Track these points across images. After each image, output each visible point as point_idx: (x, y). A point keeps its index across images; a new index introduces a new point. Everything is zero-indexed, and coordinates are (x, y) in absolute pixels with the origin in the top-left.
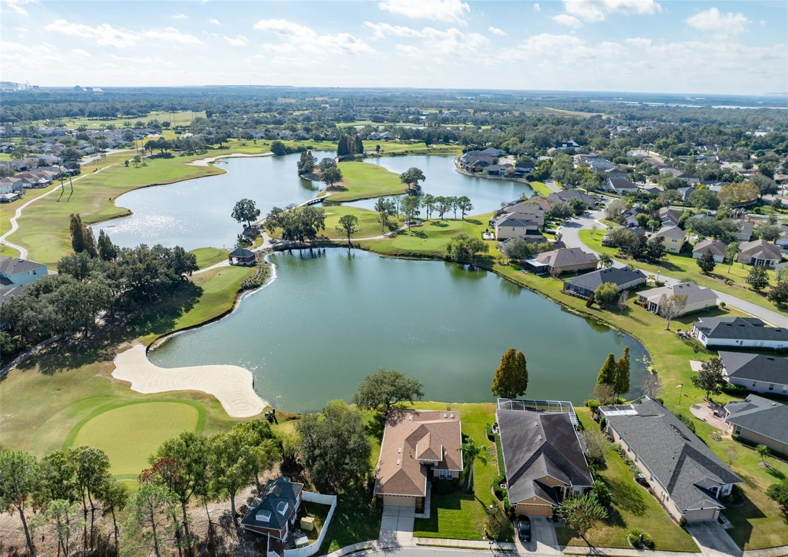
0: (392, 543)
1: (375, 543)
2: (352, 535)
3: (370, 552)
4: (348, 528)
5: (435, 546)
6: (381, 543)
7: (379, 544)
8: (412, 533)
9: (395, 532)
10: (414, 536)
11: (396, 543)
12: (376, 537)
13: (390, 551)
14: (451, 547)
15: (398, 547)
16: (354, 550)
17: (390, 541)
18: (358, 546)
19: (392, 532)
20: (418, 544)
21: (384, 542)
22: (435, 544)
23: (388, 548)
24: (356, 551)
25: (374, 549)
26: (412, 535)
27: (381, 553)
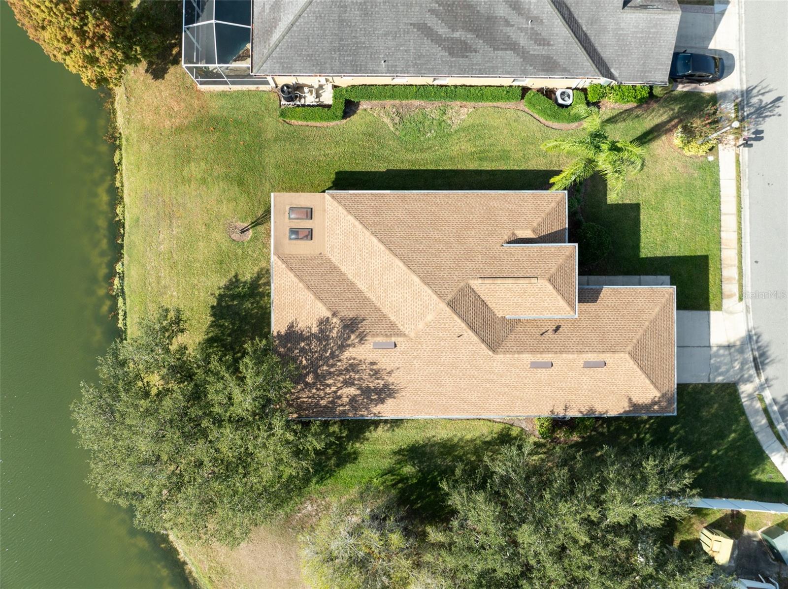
0: (741, 351)
1: (746, 389)
2: (734, 440)
3: (768, 395)
4: (714, 452)
5: (740, 262)
6: (746, 376)
7: (749, 380)
8: (712, 312)
9: (714, 349)
10: (719, 308)
11: (743, 344)
12: (730, 390)
13: (763, 355)
14: (740, 228)
15: (750, 339)
16: (769, 430)
17: (738, 356)
18: (759, 422)
19: (716, 355)
20: (741, 299)
21: (741, 369)
22: (736, 262)
23: (755, 359)
24: (771, 424)
25: (762, 387)
26: (718, 312)
27: (770, 371)
